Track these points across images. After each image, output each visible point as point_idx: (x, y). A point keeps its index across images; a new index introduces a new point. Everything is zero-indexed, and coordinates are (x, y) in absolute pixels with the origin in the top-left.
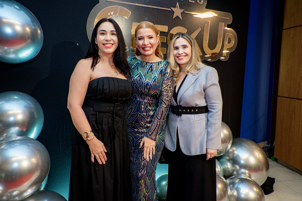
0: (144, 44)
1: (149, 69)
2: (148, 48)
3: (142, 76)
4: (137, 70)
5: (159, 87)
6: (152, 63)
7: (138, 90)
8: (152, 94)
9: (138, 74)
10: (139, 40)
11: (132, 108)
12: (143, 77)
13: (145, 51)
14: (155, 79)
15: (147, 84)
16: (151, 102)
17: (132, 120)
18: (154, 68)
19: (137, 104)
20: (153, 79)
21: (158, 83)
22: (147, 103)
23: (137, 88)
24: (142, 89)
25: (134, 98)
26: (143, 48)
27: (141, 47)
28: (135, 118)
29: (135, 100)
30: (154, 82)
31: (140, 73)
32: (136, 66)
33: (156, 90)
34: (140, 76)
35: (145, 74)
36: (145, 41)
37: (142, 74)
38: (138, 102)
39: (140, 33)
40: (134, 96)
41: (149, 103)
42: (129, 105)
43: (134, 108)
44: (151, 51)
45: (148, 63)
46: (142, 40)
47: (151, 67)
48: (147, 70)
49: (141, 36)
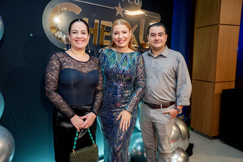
0: (119, 38)
1: (124, 58)
2: (122, 41)
3: (118, 64)
4: (114, 59)
5: (133, 73)
6: (126, 53)
7: (115, 76)
8: (128, 79)
9: (115, 63)
10: (115, 35)
11: (109, 92)
12: (120, 65)
13: (120, 43)
14: (130, 66)
15: (124, 71)
16: (126, 86)
17: (109, 102)
18: (128, 57)
19: (114, 88)
20: (128, 66)
21: (132, 70)
22: (122, 87)
23: (115, 75)
24: (119, 75)
25: (111, 83)
26: (118, 41)
27: (117, 40)
28: (112, 101)
29: (112, 85)
30: (129, 68)
31: (117, 61)
32: (112, 57)
33: (131, 75)
34: (117, 64)
35: (121, 62)
36: (120, 35)
37: (118, 62)
38: (114, 86)
39: (116, 29)
40: (112, 81)
41: (124, 87)
42: (107, 89)
43: (111, 92)
44: (125, 44)
45: (123, 53)
46: (118, 34)
47: (126, 56)
48: (122, 59)
49: (116, 31)
